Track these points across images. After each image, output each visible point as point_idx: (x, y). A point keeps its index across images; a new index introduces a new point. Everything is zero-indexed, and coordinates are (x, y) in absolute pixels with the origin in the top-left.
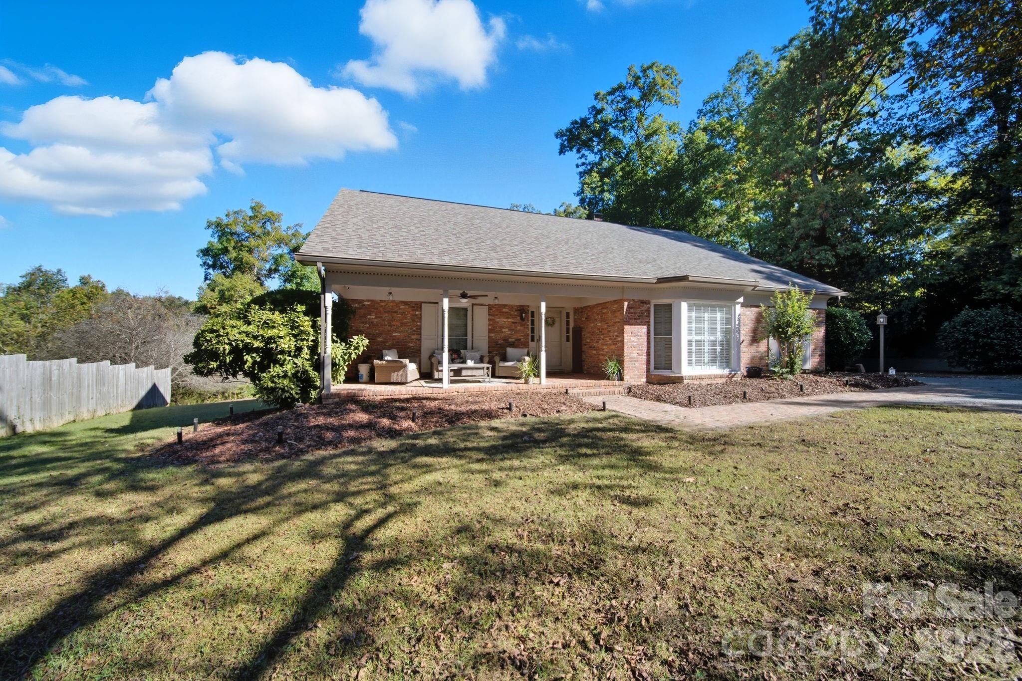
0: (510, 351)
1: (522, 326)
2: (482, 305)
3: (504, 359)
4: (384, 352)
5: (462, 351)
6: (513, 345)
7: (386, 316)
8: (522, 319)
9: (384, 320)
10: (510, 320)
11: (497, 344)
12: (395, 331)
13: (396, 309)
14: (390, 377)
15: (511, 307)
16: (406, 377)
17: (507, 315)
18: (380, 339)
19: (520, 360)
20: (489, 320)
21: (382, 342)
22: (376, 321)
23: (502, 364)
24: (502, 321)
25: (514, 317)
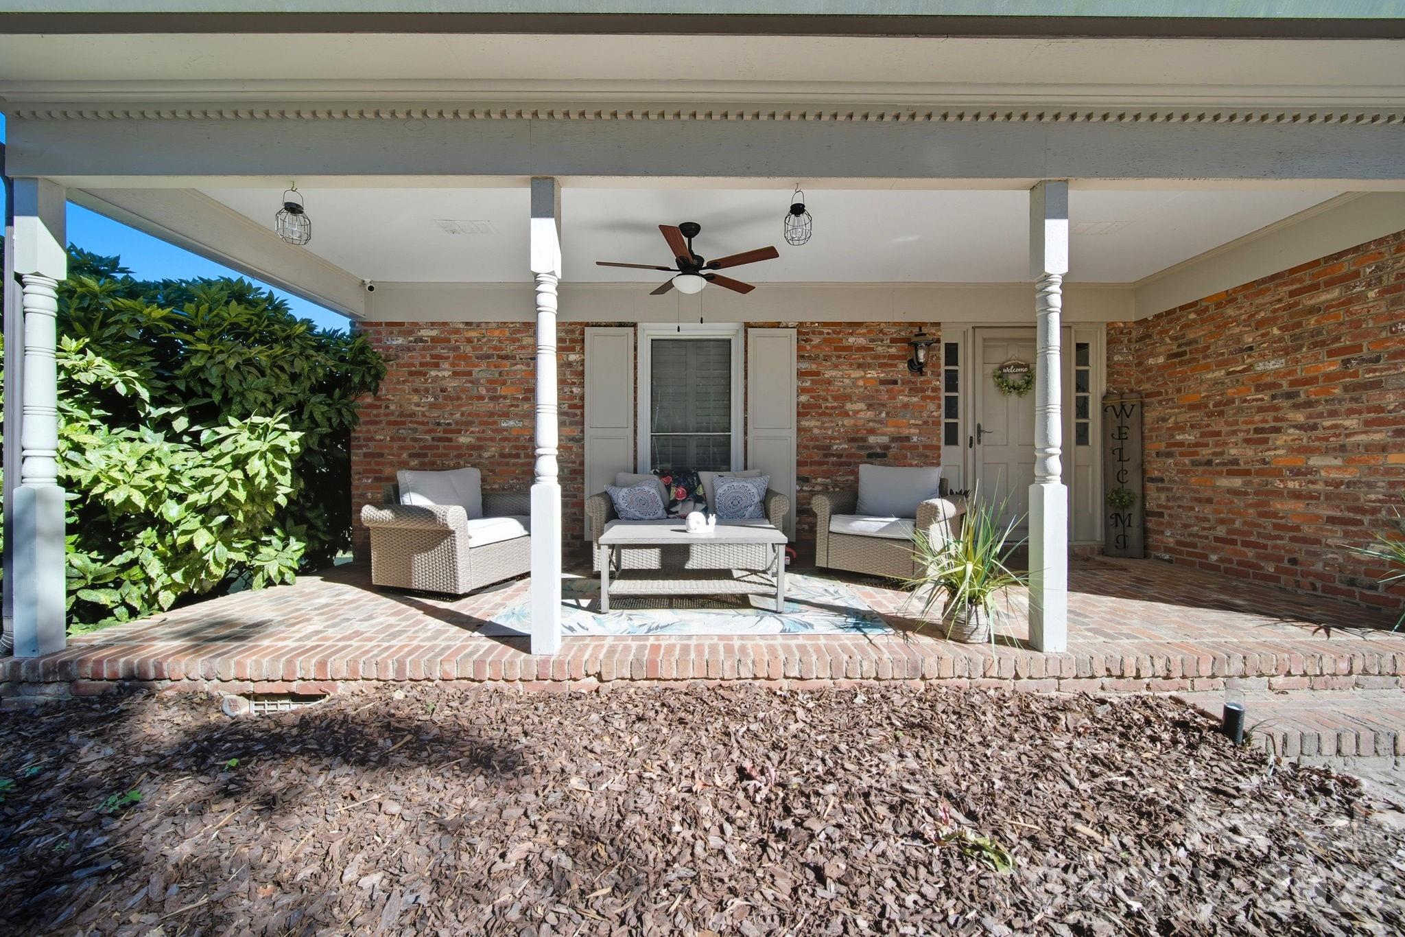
0: (871, 477)
1: (914, 391)
2: (776, 325)
3: (851, 506)
4: (404, 477)
5: (704, 476)
6: (879, 456)
7: (482, 372)
8: (916, 367)
9: (476, 382)
10: (872, 374)
11: (826, 450)
12: (506, 415)
13: (509, 349)
14: (408, 569)
15: (875, 330)
16: (454, 577)
17: (863, 358)
18: (464, 440)
19: (918, 516)
20: (801, 374)
21: (471, 447)
22: (452, 384)
23: (840, 524)
24: (843, 376)
25: (886, 363)
